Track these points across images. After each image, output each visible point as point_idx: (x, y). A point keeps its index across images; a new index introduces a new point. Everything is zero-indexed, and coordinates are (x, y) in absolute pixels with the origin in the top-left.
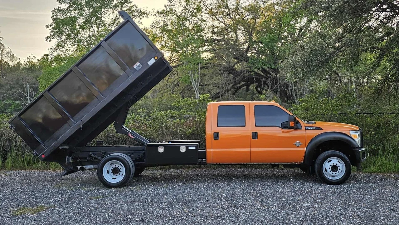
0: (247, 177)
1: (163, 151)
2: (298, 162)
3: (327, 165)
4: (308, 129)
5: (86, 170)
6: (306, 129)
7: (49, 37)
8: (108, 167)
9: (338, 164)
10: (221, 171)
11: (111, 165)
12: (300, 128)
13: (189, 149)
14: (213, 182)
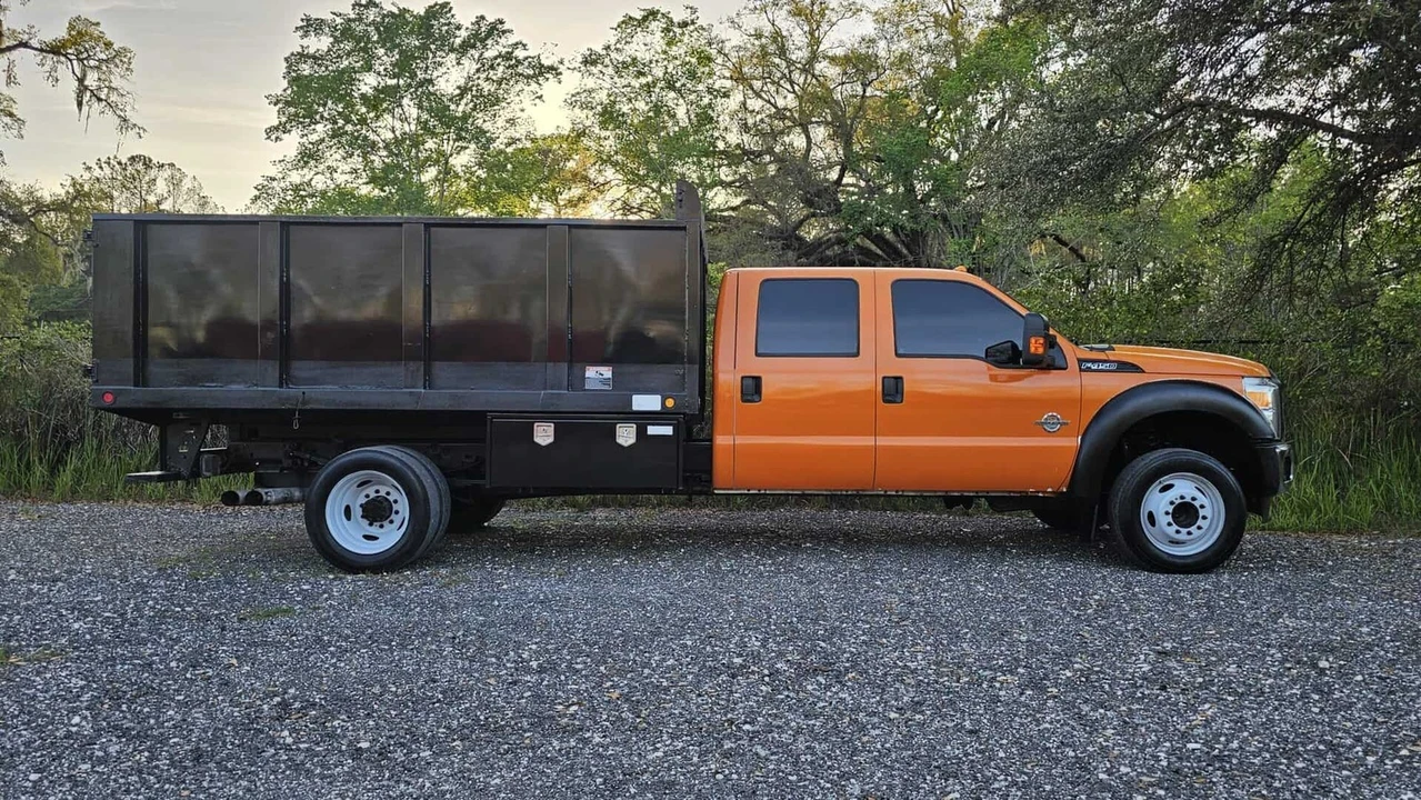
0: (855, 541)
1: (551, 440)
2: (1050, 490)
3: (1158, 503)
4: (1089, 370)
5: (267, 503)
6: (1081, 370)
7: (277, 128)
8: (344, 496)
9: (1201, 500)
10: (762, 518)
11: (359, 486)
12: (1062, 364)
13: (649, 433)
14: (738, 556)
